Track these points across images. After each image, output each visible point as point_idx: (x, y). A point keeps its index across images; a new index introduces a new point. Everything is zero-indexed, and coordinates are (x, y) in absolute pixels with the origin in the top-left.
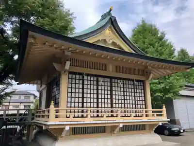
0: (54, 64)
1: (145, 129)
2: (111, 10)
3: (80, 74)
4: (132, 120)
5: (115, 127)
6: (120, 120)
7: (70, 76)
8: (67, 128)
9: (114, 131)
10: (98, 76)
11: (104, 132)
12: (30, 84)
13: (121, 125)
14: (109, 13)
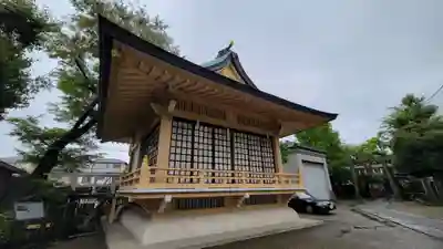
0: (152, 104)
1: (275, 202)
2: (231, 46)
3: (188, 122)
4: (260, 187)
5: (237, 198)
6: (246, 188)
7: (175, 124)
8: (168, 199)
9: (237, 203)
10: (214, 127)
11: (223, 206)
12: (118, 142)
13: (247, 195)
14: (228, 49)
